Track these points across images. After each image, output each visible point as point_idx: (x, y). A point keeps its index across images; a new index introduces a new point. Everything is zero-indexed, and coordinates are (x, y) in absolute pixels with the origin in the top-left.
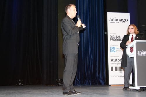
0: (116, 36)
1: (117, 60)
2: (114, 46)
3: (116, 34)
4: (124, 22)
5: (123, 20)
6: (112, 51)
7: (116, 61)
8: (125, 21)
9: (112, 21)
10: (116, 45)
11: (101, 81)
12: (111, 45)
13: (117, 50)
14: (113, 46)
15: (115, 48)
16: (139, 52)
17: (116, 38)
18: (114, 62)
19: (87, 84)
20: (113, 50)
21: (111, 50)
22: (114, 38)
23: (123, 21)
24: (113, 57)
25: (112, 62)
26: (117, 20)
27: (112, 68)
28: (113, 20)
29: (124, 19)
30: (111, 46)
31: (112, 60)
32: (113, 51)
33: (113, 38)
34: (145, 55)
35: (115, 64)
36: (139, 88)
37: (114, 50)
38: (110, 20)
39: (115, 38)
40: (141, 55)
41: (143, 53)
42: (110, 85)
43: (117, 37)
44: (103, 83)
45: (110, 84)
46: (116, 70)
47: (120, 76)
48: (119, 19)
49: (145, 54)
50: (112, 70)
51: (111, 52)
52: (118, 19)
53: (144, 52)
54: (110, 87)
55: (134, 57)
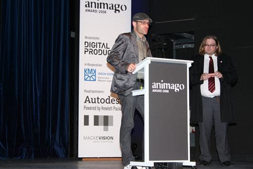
0: (98, 44)
1: (99, 100)
2: (94, 68)
3: (98, 38)
4: (117, 12)
5: (117, 6)
6: (89, 79)
7: (96, 101)
8: (120, 9)
9: (90, 8)
10: (97, 65)
11: (57, 148)
12: (85, 64)
13: (100, 76)
14: (90, 68)
15: (95, 72)
16: (155, 85)
17: (98, 49)
18: (91, 105)
19: (24, 155)
20: (90, 75)
21: (86, 77)
22: (93, 49)
23: (116, 10)
24: (89, 92)
25: (88, 104)
26: (102, 5)
27: (86, 118)
28: (93, 4)
29: (119, 5)
30: (87, 67)
31: (87, 100)
32: (92, 79)
33: (91, 48)
34: (168, 91)
35: (94, 108)
36: (152, 165)
37: (94, 77)
38: (86, 5)
39: (95, 48)
40: (159, 91)
41: (163, 87)
42: (81, 159)
43: (101, 45)
44: (61, 155)
45: (79, 156)
46: (96, 123)
47: (104, 138)
48: (107, 4)
49: (168, 89)
50: (86, 123)
51: (85, 80)
52: (104, 4)
53: (167, 84)
54: (80, 162)
55: (143, 95)
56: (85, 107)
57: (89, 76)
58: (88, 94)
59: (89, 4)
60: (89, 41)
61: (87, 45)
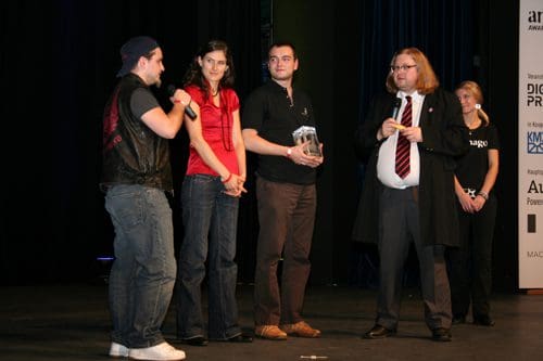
6: (534, 150)
9: (537, 24)
12: (529, 125)
14: (538, 130)
18: (540, 196)
20: (537, 144)
21: (531, 146)
24: (536, 173)
25: (534, 196)
27: (532, 220)
30: (533, 129)
31: (533, 188)
32: (540, 150)
33: (539, 94)
38: (529, 19)
42: (525, 291)
45: (522, 285)
50: (532, 228)
51: (529, 152)
54: (522, 297)
56: (529, 200)
57: (535, 146)
58: (533, 177)
59: (534, 16)
60: (534, 82)
61: (531, 90)
